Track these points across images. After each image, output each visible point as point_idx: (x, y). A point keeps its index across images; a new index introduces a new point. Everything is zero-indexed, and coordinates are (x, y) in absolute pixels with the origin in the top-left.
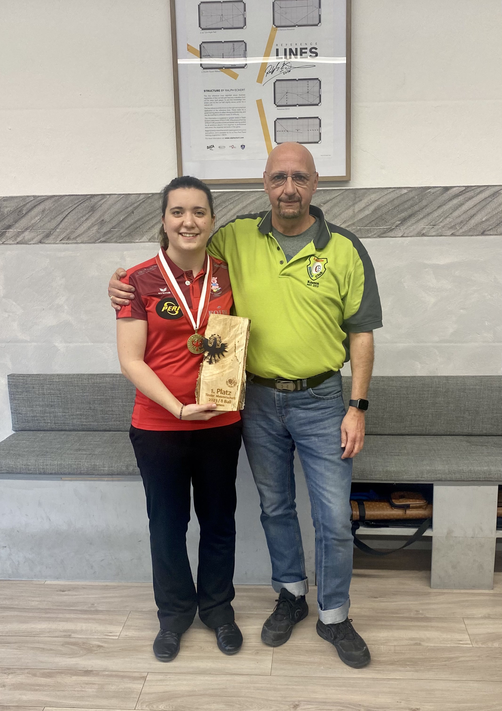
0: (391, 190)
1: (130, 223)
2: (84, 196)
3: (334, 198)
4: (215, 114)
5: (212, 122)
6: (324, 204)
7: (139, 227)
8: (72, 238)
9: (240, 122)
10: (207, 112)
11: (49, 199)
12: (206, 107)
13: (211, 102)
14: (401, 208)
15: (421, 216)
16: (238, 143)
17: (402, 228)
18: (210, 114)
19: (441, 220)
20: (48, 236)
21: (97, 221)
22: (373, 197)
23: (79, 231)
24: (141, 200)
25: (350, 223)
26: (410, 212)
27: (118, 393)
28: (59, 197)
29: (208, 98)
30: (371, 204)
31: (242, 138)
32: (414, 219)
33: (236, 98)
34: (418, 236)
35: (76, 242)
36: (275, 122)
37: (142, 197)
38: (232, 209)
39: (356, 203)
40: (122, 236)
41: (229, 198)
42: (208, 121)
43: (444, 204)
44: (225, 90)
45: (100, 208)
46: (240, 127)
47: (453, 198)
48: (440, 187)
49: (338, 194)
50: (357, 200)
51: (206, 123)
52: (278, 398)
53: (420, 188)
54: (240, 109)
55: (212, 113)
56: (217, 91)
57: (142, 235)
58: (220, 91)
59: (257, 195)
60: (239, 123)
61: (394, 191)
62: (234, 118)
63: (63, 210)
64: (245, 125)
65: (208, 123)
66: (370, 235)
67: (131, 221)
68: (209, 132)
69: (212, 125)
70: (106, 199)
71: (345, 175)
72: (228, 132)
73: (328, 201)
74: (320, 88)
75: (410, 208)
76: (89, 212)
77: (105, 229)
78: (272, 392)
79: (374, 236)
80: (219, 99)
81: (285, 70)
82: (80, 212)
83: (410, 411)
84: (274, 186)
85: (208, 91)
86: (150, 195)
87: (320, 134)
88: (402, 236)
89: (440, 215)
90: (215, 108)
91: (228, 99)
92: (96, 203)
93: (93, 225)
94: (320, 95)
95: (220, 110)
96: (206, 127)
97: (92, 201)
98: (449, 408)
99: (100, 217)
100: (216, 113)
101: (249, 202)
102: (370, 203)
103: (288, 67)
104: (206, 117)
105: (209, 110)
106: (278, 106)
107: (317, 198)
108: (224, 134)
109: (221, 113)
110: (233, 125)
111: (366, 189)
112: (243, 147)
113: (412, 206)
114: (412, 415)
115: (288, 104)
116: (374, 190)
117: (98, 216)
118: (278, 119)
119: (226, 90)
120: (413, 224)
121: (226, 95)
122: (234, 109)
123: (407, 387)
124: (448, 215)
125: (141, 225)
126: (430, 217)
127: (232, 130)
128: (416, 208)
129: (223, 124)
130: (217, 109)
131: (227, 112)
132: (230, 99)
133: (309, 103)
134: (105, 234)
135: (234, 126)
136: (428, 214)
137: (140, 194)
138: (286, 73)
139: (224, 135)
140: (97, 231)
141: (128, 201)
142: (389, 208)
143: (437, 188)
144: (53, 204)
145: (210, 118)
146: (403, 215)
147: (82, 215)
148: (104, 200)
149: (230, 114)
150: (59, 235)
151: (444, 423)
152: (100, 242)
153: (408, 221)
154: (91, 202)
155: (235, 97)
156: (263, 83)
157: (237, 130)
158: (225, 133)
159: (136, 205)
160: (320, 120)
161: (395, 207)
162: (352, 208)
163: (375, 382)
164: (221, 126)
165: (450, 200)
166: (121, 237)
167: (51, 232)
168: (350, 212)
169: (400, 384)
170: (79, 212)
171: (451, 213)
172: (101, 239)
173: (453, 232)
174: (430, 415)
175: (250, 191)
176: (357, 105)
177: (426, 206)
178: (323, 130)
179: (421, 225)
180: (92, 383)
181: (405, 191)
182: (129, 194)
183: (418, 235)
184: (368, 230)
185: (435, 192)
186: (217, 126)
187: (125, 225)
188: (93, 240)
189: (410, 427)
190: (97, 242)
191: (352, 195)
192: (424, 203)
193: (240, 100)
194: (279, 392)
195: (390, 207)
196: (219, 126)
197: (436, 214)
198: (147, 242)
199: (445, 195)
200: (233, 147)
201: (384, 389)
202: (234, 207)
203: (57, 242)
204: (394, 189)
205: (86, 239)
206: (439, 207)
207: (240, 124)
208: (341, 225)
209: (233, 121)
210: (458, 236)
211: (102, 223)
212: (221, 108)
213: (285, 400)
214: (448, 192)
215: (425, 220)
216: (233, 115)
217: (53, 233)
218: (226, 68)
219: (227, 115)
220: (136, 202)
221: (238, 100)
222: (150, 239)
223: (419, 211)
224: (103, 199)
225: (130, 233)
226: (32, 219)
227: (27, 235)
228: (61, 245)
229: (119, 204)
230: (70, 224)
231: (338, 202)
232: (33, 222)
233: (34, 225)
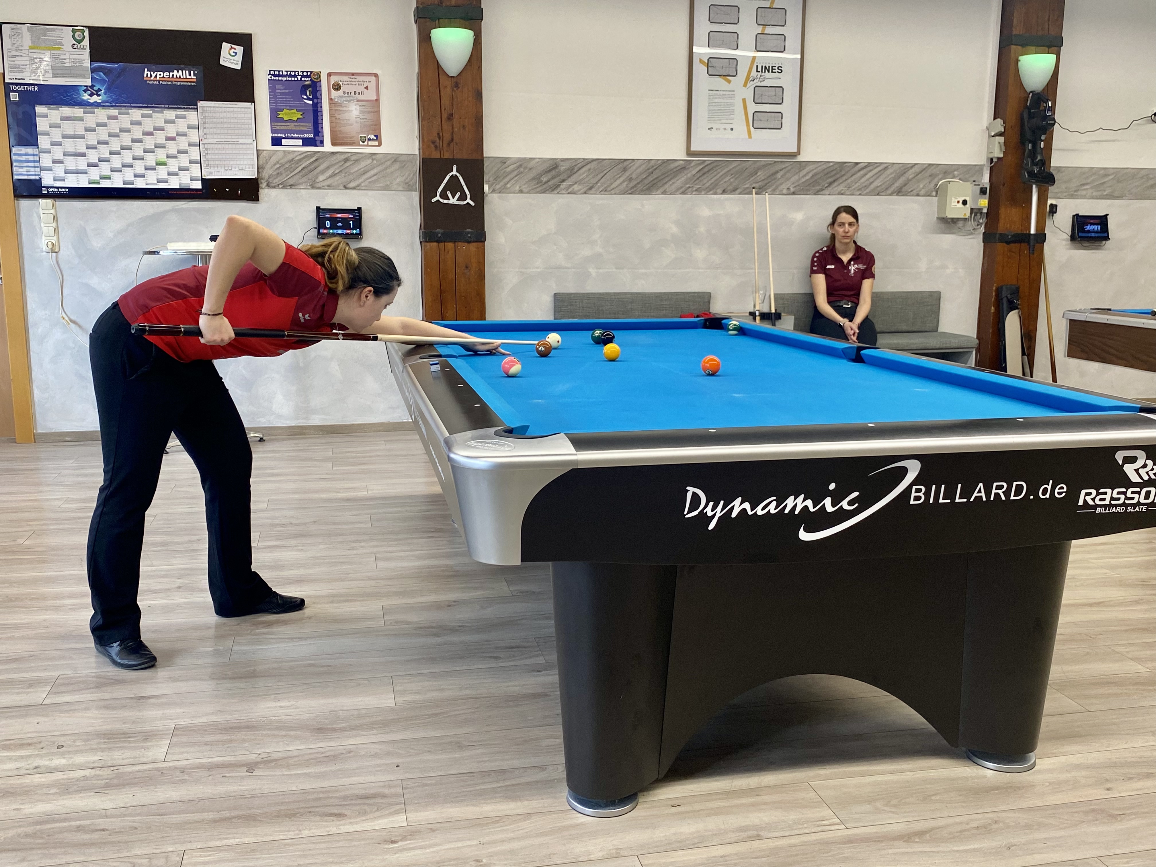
0: (822, 163)
1: (649, 181)
2: (620, 160)
3: (787, 167)
4: (715, 106)
5: (713, 111)
7: (656, 183)
8: (608, 190)
10: (709, 105)
11: (594, 161)
12: (709, 101)
13: (713, 98)
14: (829, 175)
15: (841, 181)
16: (729, 127)
17: (830, 189)
18: (711, 106)
20: (591, 188)
21: (627, 178)
22: (811, 167)
23: (614, 186)
24: (660, 164)
25: (796, 184)
26: (834, 178)
28: (602, 160)
29: (711, 96)
31: (731, 123)
32: (836, 183)
36: (753, 114)
37: (659, 162)
39: (801, 171)
40: (644, 190)
41: (719, 164)
42: (710, 111)
43: (855, 174)
44: (721, 91)
45: (630, 169)
46: (730, 116)
47: (861, 170)
48: (853, 162)
49: (789, 164)
50: (802, 169)
51: (708, 112)
53: (840, 162)
54: (731, 103)
55: (713, 105)
56: (717, 90)
57: (658, 189)
58: (719, 91)
59: (738, 163)
60: (729, 113)
62: (727, 109)
63: (604, 170)
64: (735, 114)
66: (809, 193)
67: (650, 179)
68: (710, 119)
69: (712, 114)
70: (634, 163)
71: (795, 151)
72: (723, 119)
73: (783, 169)
74: (783, 93)
75: (833, 176)
76: (622, 172)
77: (632, 185)
79: (812, 194)
80: (718, 96)
81: (761, 80)
82: (616, 171)
85: (711, 90)
87: (782, 123)
88: (829, 195)
89: (852, 181)
91: (724, 96)
92: (628, 165)
93: (623, 182)
94: (783, 98)
95: (718, 104)
96: (709, 115)
97: (625, 163)
99: (630, 175)
101: (731, 167)
102: (809, 171)
103: (763, 78)
104: (709, 108)
105: (712, 103)
106: (755, 103)
109: (718, 106)
111: (808, 161)
112: (732, 129)
113: (836, 174)
115: (763, 102)
116: (813, 162)
117: (628, 175)
118: (756, 112)
119: (723, 91)
120: (836, 186)
121: (723, 94)
122: (727, 103)
124: (857, 181)
125: (658, 182)
126: (846, 182)
127: (726, 118)
128: (838, 176)
129: (719, 113)
130: (716, 103)
133: (776, 102)
134: (632, 188)
135: (727, 115)
136: (844, 180)
137: (659, 160)
138: (762, 82)
139: (720, 121)
140: (627, 186)
141: (650, 165)
142: (821, 176)
143: (851, 163)
144: (596, 165)
145: (711, 109)
146: (831, 180)
147: (617, 174)
149: (725, 107)
150: (599, 188)
152: (628, 194)
154: (624, 165)
155: (728, 95)
156: (748, 86)
157: (728, 118)
158: (721, 119)
159: (655, 167)
160: (782, 114)
161: (825, 174)
162: (798, 174)
164: (718, 115)
165: (859, 171)
166: (642, 190)
167: (593, 185)
171: (859, 180)
172: (629, 192)
178: (783, 121)
179: (841, 188)
181: (832, 164)
182: (651, 160)
185: (850, 166)
186: (716, 115)
187: (646, 182)
188: (623, 193)
190: (626, 193)
192: (843, 173)
195: (822, 174)
197: (849, 181)
199: (855, 168)
200: (725, 129)
202: (722, 171)
203: (598, 193)
204: (824, 163)
205: (618, 192)
206: (852, 176)
207: (731, 114)
209: (726, 112)
211: (631, 179)
212: (719, 102)
214: (857, 166)
215: (843, 184)
216: (727, 107)
217: (595, 186)
218: (724, 76)
219: (722, 107)
221: (730, 97)
223: (839, 178)
224: (632, 162)
225: (649, 188)
226: (581, 175)
227: (576, 187)
228: (600, 196)
229: (644, 166)
230: (608, 180)
231: (790, 170)
232: (581, 177)
233: (581, 180)
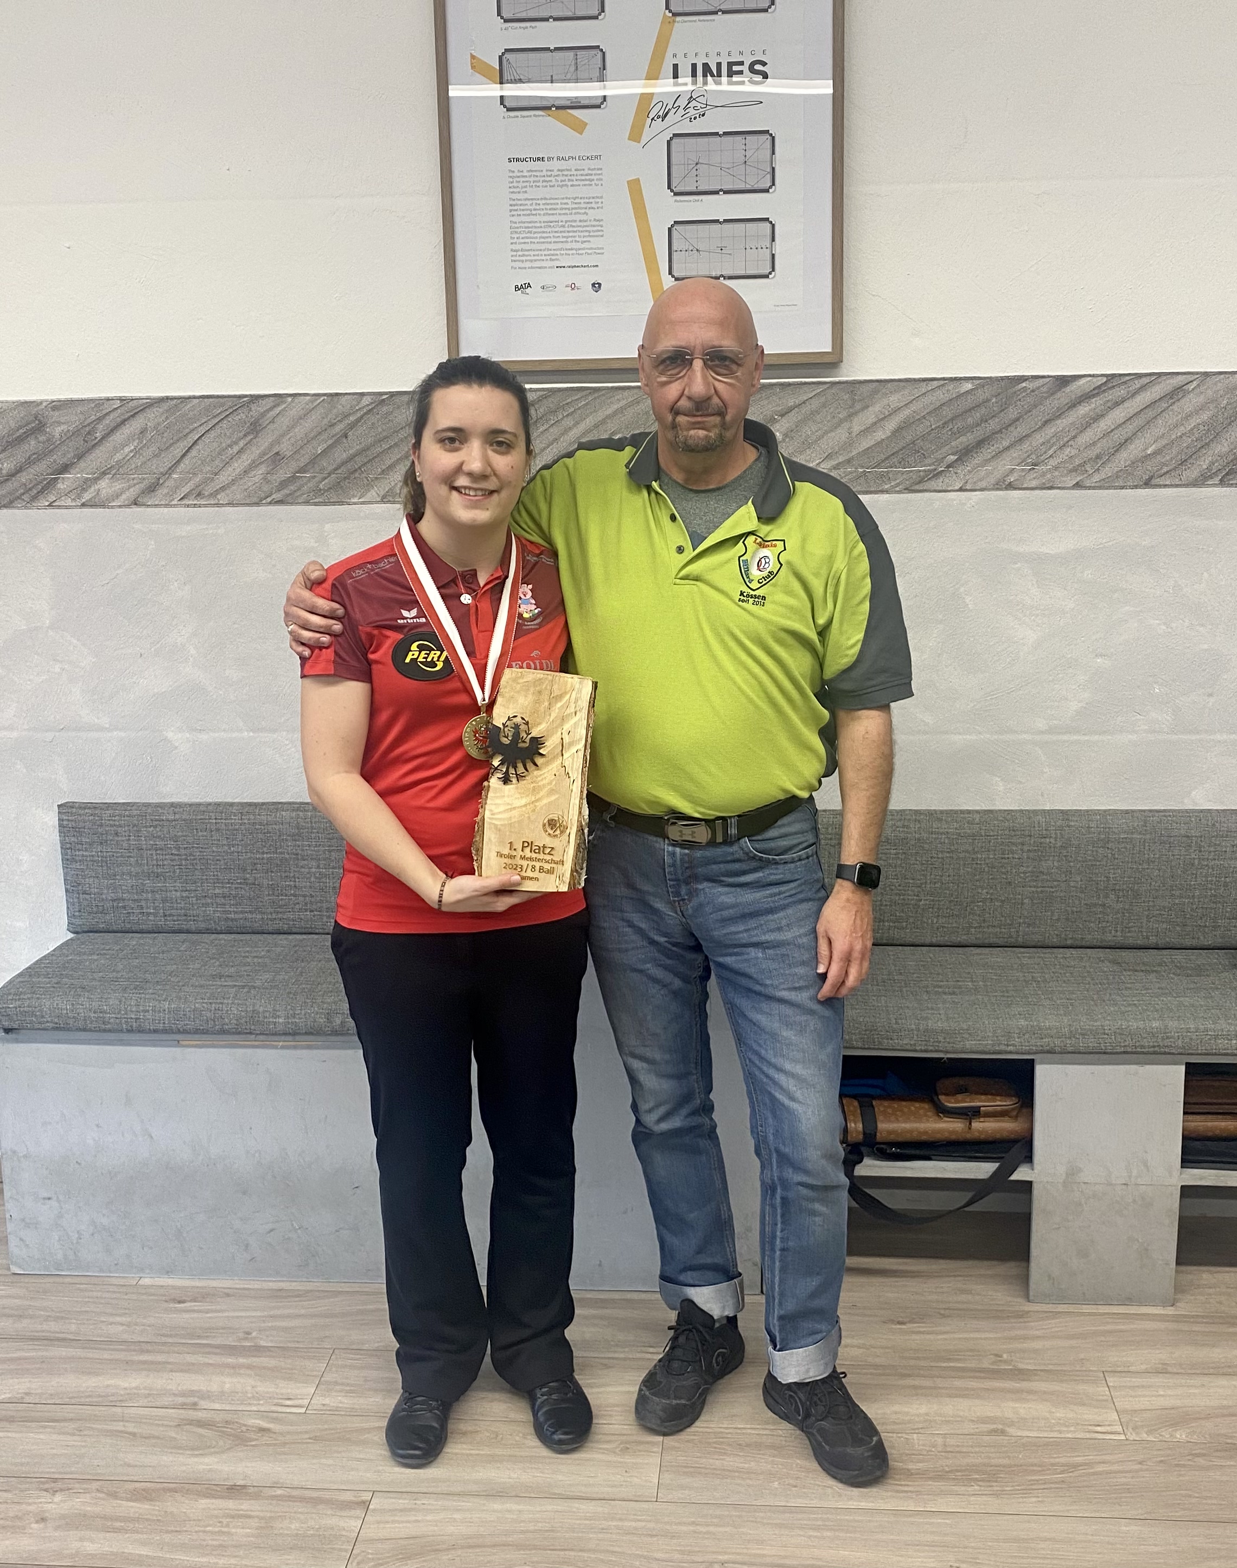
0: (935, 384)
1: (339, 461)
2: (235, 399)
3: (804, 403)
4: (534, 212)
5: (527, 230)
6: (782, 416)
7: (360, 468)
8: (207, 493)
9: (590, 232)
10: (515, 208)
11: (156, 405)
12: (514, 196)
13: (525, 184)
14: (959, 425)
15: (1006, 443)
16: (585, 279)
17: (962, 470)
18: (522, 213)
19: (1051, 452)
20: (152, 489)
21: (264, 454)
22: (895, 400)
23: (223, 478)
24: (364, 407)
25: (841, 459)
26: (979, 433)
27: (309, 846)
28: (179, 401)
29: (518, 177)
30: (890, 415)
31: (594, 266)
32: (989, 451)
33: (582, 175)
34: (998, 489)
35: (216, 502)
36: (670, 230)
37: (366, 401)
38: (570, 428)
39: (856, 413)
40: (320, 489)
41: (564, 403)
42: (517, 228)
43: (1059, 417)
44: (555, 159)
45: (271, 426)
46: (589, 241)
47: (1079, 403)
48: (1049, 376)
49: (813, 394)
50: (858, 406)
51: (511, 233)
52: (671, 861)
53: (1002, 378)
54: (591, 200)
55: (527, 210)
56: (538, 159)
57: (369, 486)
58: (546, 159)
59: (629, 397)
60: (587, 234)
61: (943, 385)
62: (575, 221)
63: (187, 430)
64: (602, 236)
65: (516, 232)
66: (886, 487)
67: (340, 455)
68: (520, 253)
69: (527, 238)
70: (284, 406)
71: (830, 350)
72: (562, 252)
73: (790, 410)
74: (773, 153)
75: (978, 425)
76: (245, 435)
77: (283, 473)
78: (657, 845)
79: (897, 489)
80: (543, 178)
81: (692, 112)
82: (225, 435)
83: (980, 891)
84: (664, 379)
85: (518, 160)
86: (385, 397)
87: (773, 256)
88: (961, 490)
89: (1048, 441)
90: (532, 199)
91: (563, 178)
92: (263, 415)
93: (253, 466)
94: (773, 169)
95: (544, 204)
96: (512, 241)
97: (253, 409)
98: (1072, 884)
99: (272, 445)
100: (535, 210)
101: (609, 411)
102: (887, 413)
103: (699, 105)
104: (513, 219)
105: (520, 202)
106: (676, 194)
107: (766, 402)
108: (553, 257)
109: (546, 209)
110: (574, 237)
111: (877, 381)
112: (597, 286)
113: (984, 420)
114: (984, 901)
115: (701, 188)
116: (896, 383)
117: (266, 444)
118: (677, 223)
119: (558, 159)
120: (987, 461)
121: (559, 170)
122: (577, 201)
123: (974, 835)
124: (1065, 439)
125: (364, 464)
126: (1026, 446)
127: (572, 249)
128: (993, 425)
129: (551, 235)
130: (538, 202)
131: (562, 209)
132: (567, 178)
133: (748, 187)
134: (283, 484)
135: (577, 239)
136: (1020, 440)
137: (362, 394)
138: (695, 118)
139: (553, 260)
140: (265, 479)
141: (335, 411)
142: (931, 426)
143: (1041, 380)
144: (163, 418)
145: (522, 222)
146: (967, 441)
147: (229, 442)
148: (280, 409)
149: (567, 211)
150: (177, 487)
151: (1058, 920)
152: (270, 503)
153: (975, 455)
154: (251, 413)
155: (579, 173)
156: (643, 142)
157: (583, 249)
158: (557, 255)
159: (352, 418)
160: (773, 226)
161: (945, 423)
162: (846, 425)
163: (899, 824)
164: (546, 240)
165: (1073, 405)
166: (318, 491)
167: (159, 479)
168: (841, 435)
169: (956, 829)
170: (222, 435)
171: (1075, 437)
172: (274, 496)
173: (1078, 479)
174: (1026, 901)
175: (612, 388)
176: (855, 190)
177: (1017, 419)
178: (778, 248)
179: (1004, 465)
180: (249, 824)
181: (969, 386)
182: (337, 394)
183: (996, 486)
184: (882, 476)
185: (1038, 388)
186: (538, 240)
187: (327, 464)
188: (255, 500)
189: (980, 927)
190: (264, 502)
191: (846, 397)
192: (1012, 413)
193: (589, 180)
194: (674, 845)
195: (933, 422)
196: (542, 240)
197: (1039, 439)
198: (377, 502)
199: (1059, 395)
201: (919, 839)
202: (577, 423)
203: (173, 503)
204: (942, 382)
205: (238, 496)
206: (1046, 422)
207: (592, 234)
208: (820, 463)
209: (575, 229)
210: (1090, 488)
211: (277, 459)
212: (545, 199)
213: (686, 865)
214: (1068, 389)
215: (1014, 453)
216: (575, 214)
217: (165, 481)
218: (558, 108)
219: (560, 214)
220: (354, 413)
221: (586, 180)
222: (384, 497)
223: (1000, 431)
224: (278, 405)
225: (339, 483)
226: (115, 450)
227: (105, 486)
228: (183, 510)
229: (315, 416)
230: (203, 462)
231: (814, 413)
232: (118, 457)
233: (120, 464)
